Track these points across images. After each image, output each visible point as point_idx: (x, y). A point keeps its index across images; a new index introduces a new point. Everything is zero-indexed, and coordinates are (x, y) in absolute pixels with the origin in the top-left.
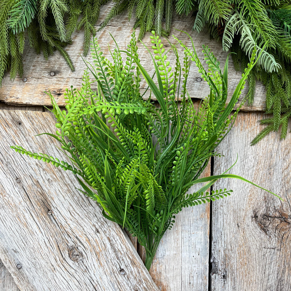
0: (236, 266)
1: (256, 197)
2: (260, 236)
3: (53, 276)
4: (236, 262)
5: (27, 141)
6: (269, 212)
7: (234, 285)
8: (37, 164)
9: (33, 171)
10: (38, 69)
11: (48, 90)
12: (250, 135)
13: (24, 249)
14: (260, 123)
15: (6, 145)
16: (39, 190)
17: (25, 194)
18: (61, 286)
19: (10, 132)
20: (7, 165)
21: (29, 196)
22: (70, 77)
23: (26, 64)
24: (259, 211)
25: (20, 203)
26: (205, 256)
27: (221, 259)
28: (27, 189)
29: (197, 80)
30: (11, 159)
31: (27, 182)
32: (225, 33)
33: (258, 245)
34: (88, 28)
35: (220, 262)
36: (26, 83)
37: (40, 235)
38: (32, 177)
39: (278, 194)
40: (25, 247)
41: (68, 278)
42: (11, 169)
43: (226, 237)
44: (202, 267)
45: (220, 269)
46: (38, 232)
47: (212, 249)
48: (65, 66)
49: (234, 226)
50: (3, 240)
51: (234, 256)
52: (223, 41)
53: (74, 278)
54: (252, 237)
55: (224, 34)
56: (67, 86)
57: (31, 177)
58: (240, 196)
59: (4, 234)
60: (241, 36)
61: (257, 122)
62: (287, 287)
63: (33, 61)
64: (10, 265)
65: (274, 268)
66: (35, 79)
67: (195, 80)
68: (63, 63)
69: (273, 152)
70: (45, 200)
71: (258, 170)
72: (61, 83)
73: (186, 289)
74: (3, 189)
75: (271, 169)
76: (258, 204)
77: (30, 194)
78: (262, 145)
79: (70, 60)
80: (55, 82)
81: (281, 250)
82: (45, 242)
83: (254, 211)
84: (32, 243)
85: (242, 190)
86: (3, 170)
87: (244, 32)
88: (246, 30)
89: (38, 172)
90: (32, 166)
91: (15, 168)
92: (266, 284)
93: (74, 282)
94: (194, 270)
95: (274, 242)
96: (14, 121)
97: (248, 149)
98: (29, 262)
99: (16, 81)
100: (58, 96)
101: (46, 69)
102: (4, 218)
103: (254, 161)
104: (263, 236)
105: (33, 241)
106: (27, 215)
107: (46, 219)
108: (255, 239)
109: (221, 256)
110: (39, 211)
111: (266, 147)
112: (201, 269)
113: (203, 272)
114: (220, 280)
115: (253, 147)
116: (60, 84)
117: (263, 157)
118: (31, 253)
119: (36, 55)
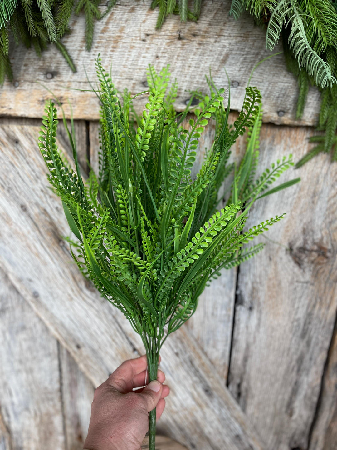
5: (28, 163)
8: (42, 191)
10: (30, 70)
16: (47, 219)
17: (33, 223)
18: (80, 315)
20: (8, 192)
22: (72, 80)
23: (15, 63)
26: (231, 289)
28: (34, 218)
29: (233, 85)
30: (12, 184)
32: (271, 25)
34: (90, 11)
36: (18, 88)
42: (14, 195)
48: (64, 65)
50: (16, 269)
52: (267, 36)
54: (285, 270)
55: (269, 26)
56: (68, 93)
57: (37, 205)
60: (291, 31)
63: (23, 59)
64: (26, 293)
66: (28, 83)
68: (61, 60)
72: (61, 88)
74: (8, 217)
77: (39, 223)
79: (69, 56)
80: (53, 87)
82: (59, 272)
84: (46, 273)
86: (6, 197)
87: (294, 26)
88: (298, 23)
89: (44, 199)
90: (37, 192)
91: (18, 194)
96: (10, 138)
99: (6, 86)
101: (41, 69)
106: (38, 245)
107: (59, 249)
110: (50, 241)
116: (60, 90)
118: (46, 282)
119: (26, 50)
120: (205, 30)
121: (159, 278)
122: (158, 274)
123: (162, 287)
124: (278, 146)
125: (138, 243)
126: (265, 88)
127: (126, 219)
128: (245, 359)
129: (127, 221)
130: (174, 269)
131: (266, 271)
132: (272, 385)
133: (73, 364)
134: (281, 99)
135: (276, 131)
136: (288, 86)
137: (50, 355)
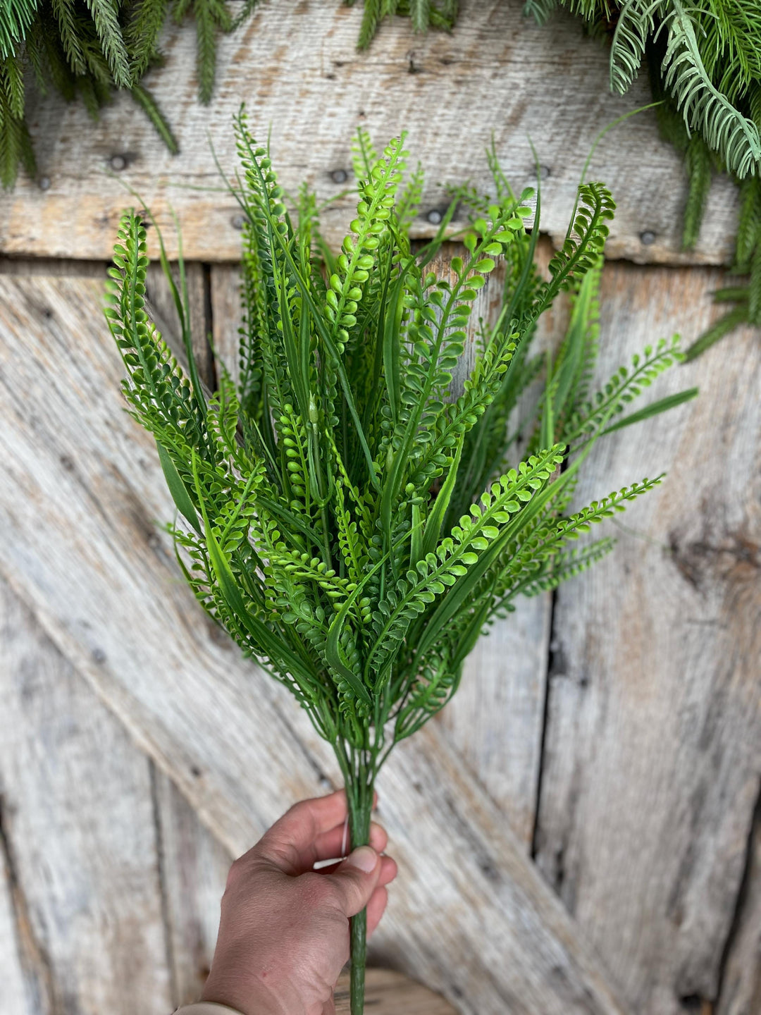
8: (107, 424)
9: (99, 440)
10: (76, 150)
11: (110, 214)
13: (105, 621)
16: (120, 486)
17: (89, 497)
19: (26, 340)
20: (33, 426)
21: (98, 501)
22: (169, 171)
23: (42, 135)
25: (80, 517)
28: (90, 485)
30: (41, 408)
31: (87, 466)
32: (620, 36)
34: (206, 12)
36: (49, 192)
38: (99, 454)
42: (46, 434)
48: (150, 138)
50: (54, 600)
52: (613, 61)
55: (616, 37)
56: (162, 201)
57: (97, 454)
59: (52, 586)
60: (666, 48)
63: (58, 125)
64: (77, 653)
67: (530, 175)
68: (143, 126)
70: (139, 510)
72: (144, 190)
74: (34, 484)
77: (102, 497)
79: (162, 118)
84: (120, 608)
86: (27, 438)
87: (674, 36)
88: (683, 30)
89: (113, 443)
90: (97, 427)
91: (53, 432)
96: (33, 307)
98: (120, 648)
99: (21, 188)
101: (99, 147)
107: (148, 554)
110: (127, 536)
116: (143, 194)
118: (121, 629)
119: (64, 104)
120: (470, 48)
121: (376, 616)
122: (374, 607)
123: (382, 637)
124: (642, 313)
125: (329, 538)
126: (611, 180)
127: (302, 482)
128: (573, 797)
129: (303, 486)
130: (410, 597)
131: (618, 599)
132: (635, 853)
133: (185, 811)
134: (647, 203)
135: (638, 279)
136: (663, 174)
137: (133, 790)
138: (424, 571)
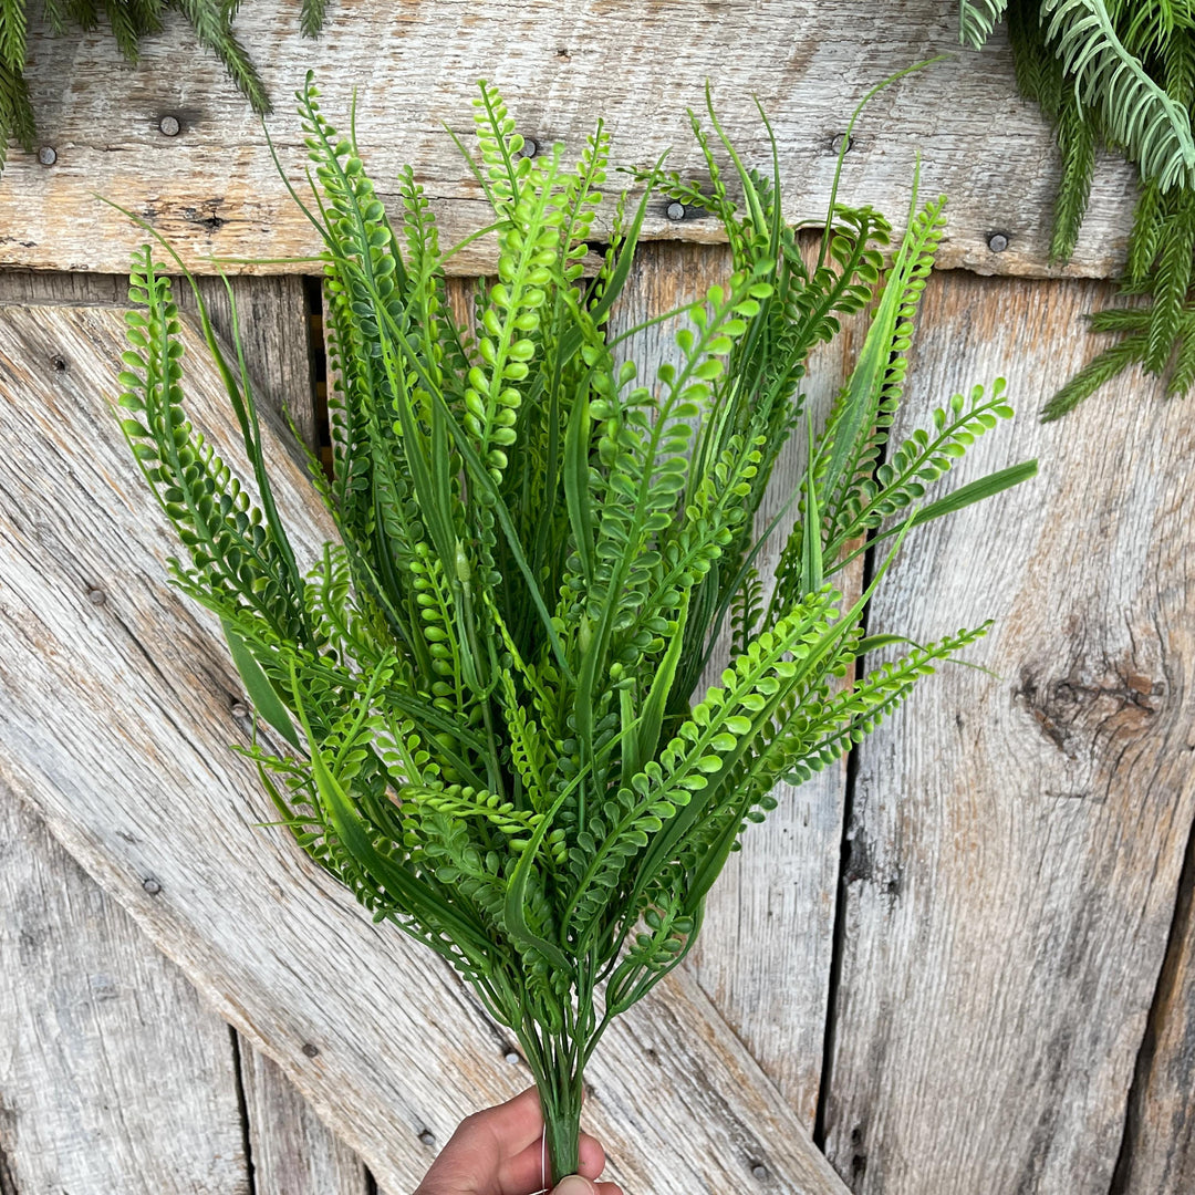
0: (936, 854)
1: (1039, 619)
2: (1038, 755)
3: (281, 914)
4: (941, 841)
5: (106, 439)
6: (1082, 674)
7: (927, 912)
9: (147, 559)
10: (98, 104)
11: (159, 205)
12: (1041, 378)
13: (161, 832)
14: (1089, 324)
15: (21, 457)
16: (184, 627)
17: (134, 645)
18: (312, 944)
19: (26, 404)
20: (39, 538)
21: (148, 650)
22: (254, 139)
23: (41, 79)
24: (1043, 669)
25: (119, 677)
26: (828, 830)
27: (885, 831)
28: (135, 626)
29: (830, 147)
30: (50, 512)
31: (130, 599)
33: (1025, 786)
35: (880, 843)
36: (57, 170)
37: (213, 786)
38: (147, 581)
39: (1126, 610)
40: (162, 826)
41: (334, 919)
42: (60, 551)
43: (908, 761)
44: (814, 864)
45: (881, 866)
46: (204, 776)
47: (856, 800)
48: (222, 85)
49: (942, 722)
50: (78, 803)
51: (935, 821)
53: (356, 920)
54: (1008, 758)
56: (243, 186)
57: (145, 580)
58: (974, 618)
59: (74, 782)
61: (1079, 319)
62: (1115, 916)
63: (68, 62)
64: (116, 880)
65: (1076, 857)
66: (91, 151)
67: (823, 148)
68: (211, 68)
69: (1128, 445)
70: (216, 663)
71: (1057, 518)
72: (214, 168)
73: (756, 931)
74: (41, 627)
75: (1110, 512)
76: (1042, 644)
77: (153, 644)
78: (1086, 418)
79: (243, 55)
80: (188, 165)
81: (1108, 801)
82: (234, 808)
83: (1025, 671)
84: (186, 811)
85: (985, 595)
86: (29, 558)
90: (144, 539)
91: (73, 548)
92: (1039, 906)
93: (356, 930)
94: (788, 872)
95: (1086, 775)
96: (36, 353)
97: (1024, 436)
98: (186, 871)
99: (10, 163)
100: (210, 231)
101: (136, 100)
102: (65, 729)
103: (1045, 481)
104: (1048, 755)
105: (191, 804)
106: (154, 720)
107: (230, 730)
108: (1018, 764)
109: (885, 824)
110: (195, 704)
111: (1102, 425)
112: (812, 870)
113: (817, 880)
114: (878, 897)
115: (1050, 427)
116: (212, 175)
117: (1085, 465)
118: (187, 843)
119: (77, 30)
121: (575, 854)
122: (571, 842)
123: (587, 884)
125: (495, 741)
126: (944, 155)
127: (447, 654)
128: (878, 1053)
129: (450, 661)
130: (625, 827)
132: (966, 1127)
134: (998, 191)
135: (979, 295)
136: (1023, 147)
138: (644, 788)
